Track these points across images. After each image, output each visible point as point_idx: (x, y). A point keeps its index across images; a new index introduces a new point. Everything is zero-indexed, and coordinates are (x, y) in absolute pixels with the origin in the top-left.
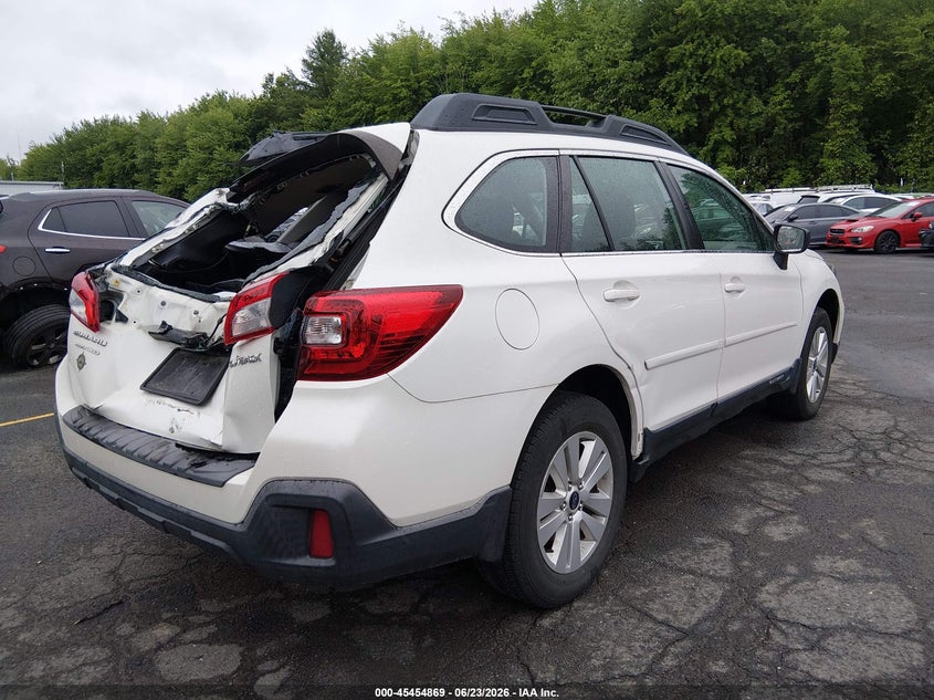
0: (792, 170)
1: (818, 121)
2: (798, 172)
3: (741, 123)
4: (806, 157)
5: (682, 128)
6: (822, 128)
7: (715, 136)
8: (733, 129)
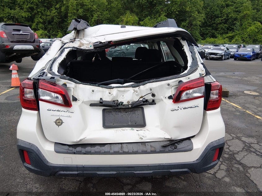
0: (60, 33)
1: (65, 19)
2: (61, 34)
3: (44, 17)
4: (62, 29)
5: (27, 17)
6: (66, 21)
7: (36, 20)
8: (42, 19)
